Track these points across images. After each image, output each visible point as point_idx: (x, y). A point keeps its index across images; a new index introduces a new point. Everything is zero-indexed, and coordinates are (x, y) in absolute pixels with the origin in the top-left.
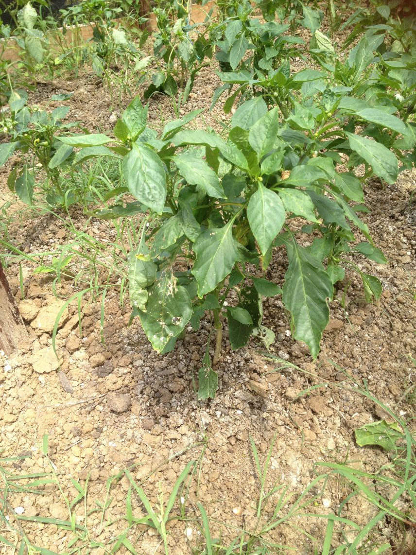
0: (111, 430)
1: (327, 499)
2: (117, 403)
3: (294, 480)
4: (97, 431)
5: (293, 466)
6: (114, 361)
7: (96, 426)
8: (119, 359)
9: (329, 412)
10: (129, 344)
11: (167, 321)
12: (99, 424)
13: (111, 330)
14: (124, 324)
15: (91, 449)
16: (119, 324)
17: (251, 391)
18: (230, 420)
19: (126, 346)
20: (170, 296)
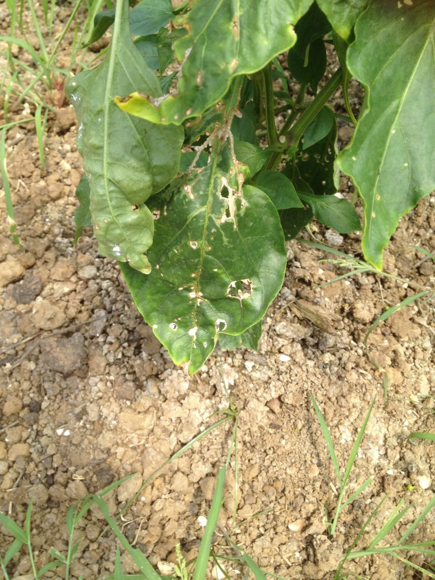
0: (56, 406)
1: (424, 477)
2: (62, 356)
3: (375, 454)
4: (31, 411)
5: (374, 434)
6: (41, 272)
7: (27, 400)
8: (50, 265)
9: (415, 331)
10: (65, 235)
11: (212, 290)
12: (32, 395)
13: (26, 211)
14: (49, 196)
15: (26, 446)
16: (39, 198)
17: (301, 318)
18: (270, 374)
19: (59, 239)
20: (227, 226)
